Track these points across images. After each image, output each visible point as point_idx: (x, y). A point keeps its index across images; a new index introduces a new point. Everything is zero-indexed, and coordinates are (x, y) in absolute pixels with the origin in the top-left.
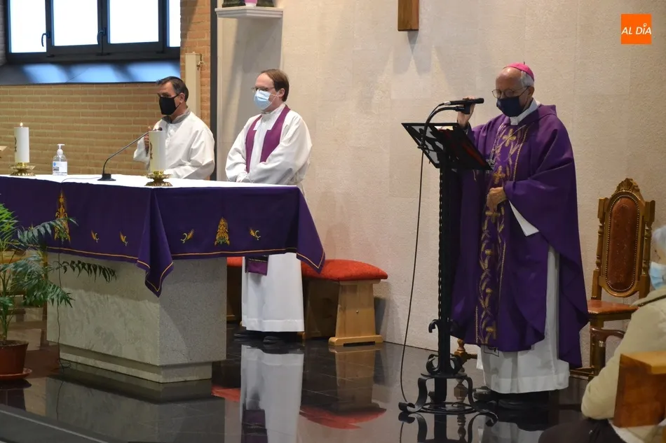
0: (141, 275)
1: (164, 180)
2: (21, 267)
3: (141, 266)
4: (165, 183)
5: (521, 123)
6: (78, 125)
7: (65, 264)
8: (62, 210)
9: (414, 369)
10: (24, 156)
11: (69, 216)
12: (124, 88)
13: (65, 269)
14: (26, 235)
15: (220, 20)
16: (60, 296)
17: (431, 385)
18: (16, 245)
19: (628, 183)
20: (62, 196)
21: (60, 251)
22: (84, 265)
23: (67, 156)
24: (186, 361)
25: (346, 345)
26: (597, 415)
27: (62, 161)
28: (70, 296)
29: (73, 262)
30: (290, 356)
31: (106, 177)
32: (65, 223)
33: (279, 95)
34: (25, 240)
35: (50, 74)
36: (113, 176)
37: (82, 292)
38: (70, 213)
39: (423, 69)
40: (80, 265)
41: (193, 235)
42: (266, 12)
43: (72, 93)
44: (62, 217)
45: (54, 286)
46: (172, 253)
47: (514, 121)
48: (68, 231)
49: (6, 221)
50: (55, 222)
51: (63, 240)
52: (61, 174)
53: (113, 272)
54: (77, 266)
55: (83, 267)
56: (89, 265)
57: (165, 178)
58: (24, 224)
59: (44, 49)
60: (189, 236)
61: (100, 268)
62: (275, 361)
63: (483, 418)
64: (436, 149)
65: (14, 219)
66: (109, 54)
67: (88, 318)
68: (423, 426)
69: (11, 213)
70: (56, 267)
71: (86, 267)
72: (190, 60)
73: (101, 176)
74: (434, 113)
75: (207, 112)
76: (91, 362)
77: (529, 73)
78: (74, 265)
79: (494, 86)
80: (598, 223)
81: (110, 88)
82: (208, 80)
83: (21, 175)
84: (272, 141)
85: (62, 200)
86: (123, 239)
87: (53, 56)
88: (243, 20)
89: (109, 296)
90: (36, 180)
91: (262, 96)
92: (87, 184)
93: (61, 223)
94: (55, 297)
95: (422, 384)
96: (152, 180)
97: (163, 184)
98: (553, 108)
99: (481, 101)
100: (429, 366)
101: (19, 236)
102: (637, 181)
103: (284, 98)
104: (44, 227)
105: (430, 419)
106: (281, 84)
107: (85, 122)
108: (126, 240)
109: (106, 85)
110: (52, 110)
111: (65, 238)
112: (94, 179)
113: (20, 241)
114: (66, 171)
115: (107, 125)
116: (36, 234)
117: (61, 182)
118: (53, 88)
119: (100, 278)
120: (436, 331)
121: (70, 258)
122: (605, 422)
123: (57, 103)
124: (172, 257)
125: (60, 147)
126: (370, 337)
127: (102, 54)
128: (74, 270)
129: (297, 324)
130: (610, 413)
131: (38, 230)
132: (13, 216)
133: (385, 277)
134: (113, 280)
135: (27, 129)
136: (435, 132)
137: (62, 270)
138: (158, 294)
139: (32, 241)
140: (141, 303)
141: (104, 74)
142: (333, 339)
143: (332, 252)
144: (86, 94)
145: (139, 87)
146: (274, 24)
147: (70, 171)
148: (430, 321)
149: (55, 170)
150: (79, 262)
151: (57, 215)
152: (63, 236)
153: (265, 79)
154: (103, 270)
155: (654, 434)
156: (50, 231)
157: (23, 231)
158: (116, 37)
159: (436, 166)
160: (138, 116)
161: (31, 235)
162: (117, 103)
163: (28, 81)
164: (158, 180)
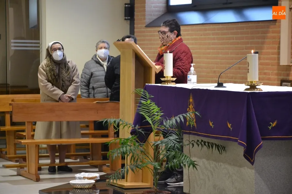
0: (241, 150)
1: (257, 87)
2: (164, 143)
3: (241, 144)
4: (257, 89)
6: (209, 51)
7: (193, 142)
8: (191, 106)
10: (170, 73)
11: (196, 111)
12: (240, 25)
13: (193, 145)
14: (168, 123)
16: (189, 163)
18: (162, 129)
20: (191, 98)
21: (190, 134)
22: (205, 143)
23: (197, 73)
27: (193, 75)
28: (195, 163)
29: (198, 141)
31: (220, 85)
32: (193, 116)
34: (168, 126)
36: (224, 85)
37: (204, 160)
38: (196, 109)
40: (203, 143)
41: (277, 124)
43: (206, 30)
44: (191, 111)
45: (186, 156)
46: (261, 136)
48: (195, 120)
49: (156, 113)
50: (186, 115)
51: (192, 126)
52: (192, 83)
53: (224, 148)
54: (201, 143)
55: (205, 144)
56: (208, 143)
57: (257, 85)
58: (168, 115)
59: (190, 2)
60: (274, 125)
61: (216, 145)
65: (162, 112)
66: (231, 3)
67: (209, 178)
69: (159, 109)
70: (187, 144)
71: (207, 144)
73: (216, 84)
78: (199, 143)
81: (230, 26)
83: (167, 84)
85: (191, 100)
86: (229, 126)
87: (195, 6)
89: (221, 163)
90: (176, 87)
92: (207, 89)
93: (190, 115)
94: (186, 163)
96: (249, 87)
97: (256, 90)
101: (164, 123)
104: (179, 117)
107: (213, 49)
108: (231, 127)
109: (228, 24)
110: (194, 41)
111: (193, 125)
112: (212, 87)
113: (165, 126)
114: (196, 81)
115: (227, 51)
116: (174, 122)
117: (191, 89)
118: (194, 27)
119: (215, 151)
121: (196, 138)
123: (197, 37)
124: (262, 138)
125: (192, 66)
127: (226, 4)
128: (198, 145)
131: (176, 120)
132: (161, 110)
134: (224, 153)
137: (191, 146)
138: (252, 163)
139: (172, 126)
140: (242, 169)
144: (215, 30)
145: (250, 25)
147: (199, 81)
149: (189, 80)
150: (202, 141)
151: (188, 110)
152: (192, 123)
154: (218, 146)
156: (183, 120)
157: (167, 120)
160: (248, 44)
161: (171, 123)
162: (235, 36)
164: (253, 87)
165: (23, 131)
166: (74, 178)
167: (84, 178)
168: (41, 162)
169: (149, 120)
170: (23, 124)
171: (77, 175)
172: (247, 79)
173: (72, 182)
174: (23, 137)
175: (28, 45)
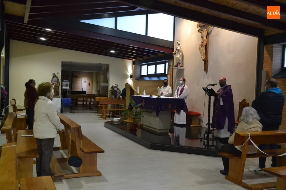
0: (155, 113)
5: (223, 88)
9: (203, 132)
10: (138, 92)
12: (159, 81)
15: (174, 69)
17: (206, 135)
19: (244, 99)
21: (143, 109)
23: (146, 93)
24: (163, 128)
25: (193, 127)
26: (231, 143)
28: (144, 116)
29: (145, 110)
30: (184, 128)
31: (151, 96)
32: (144, 104)
33: (184, 82)
35: (147, 79)
37: (146, 116)
38: (144, 102)
39: (208, 78)
42: (182, 68)
45: (141, 114)
47: (222, 88)
51: (143, 107)
52: (144, 95)
53: (151, 112)
56: (147, 111)
58: (137, 104)
59: (146, 75)
60: (164, 107)
62: (181, 129)
63: (216, 141)
64: (208, 92)
66: (156, 75)
68: (204, 142)
69: (135, 102)
70: (142, 111)
72: (169, 76)
74: (208, 86)
75: (171, 85)
76: (148, 128)
77: (225, 79)
79: (219, 81)
80: (239, 107)
81: (156, 81)
82: (172, 80)
83: (138, 95)
84: (182, 91)
85: (143, 100)
86: (153, 107)
87: (148, 76)
88: (178, 69)
89: (150, 116)
90: (140, 96)
91: (181, 82)
93: (143, 104)
95: (204, 135)
98: (230, 85)
99: (216, 84)
100: (206, 132)
102: (246, 99)
103: (185, 83)
104: (140, 104)
105: (206, 141)
106: (184, 80)
112: (149, 96)
117: (143, 97)
118: (148, 81)
119: (149, 113)
120: (207, 125)
122: (233, 144)
124: (160, 110)
125: (144, 91)
126: (198, 125)
128: (145, 112)
129: (185, 123)
130: (233, 143)
133: (201, 115)
134: (151, 114)
135: (139, 88)
136: (208, 89)
138: (158, 117)
139: (138, 107)
140: (156, 118)
141: (155, 79)
142: (191, 126)
143: (189, 110)
145: (161, 81)
146: (183, 70)
147: (146, 95)
148: (206, 123)
151: (142, 102)
153: (182, 79)
154: (150, 112)
155: (242, 147)
158: (158, 72)
159: (208, 95)
163: (144, 80)
164: (159, 97)
165: (102, 106)
166: (114, 119)
167: (116, 119)
168: (107, 114)
169: (132, 105)
170: (102, 105)
171: (115, 118)
172: (157, 94)
173: (113, 120)
174: (102, 108)
175: (105, 85)
